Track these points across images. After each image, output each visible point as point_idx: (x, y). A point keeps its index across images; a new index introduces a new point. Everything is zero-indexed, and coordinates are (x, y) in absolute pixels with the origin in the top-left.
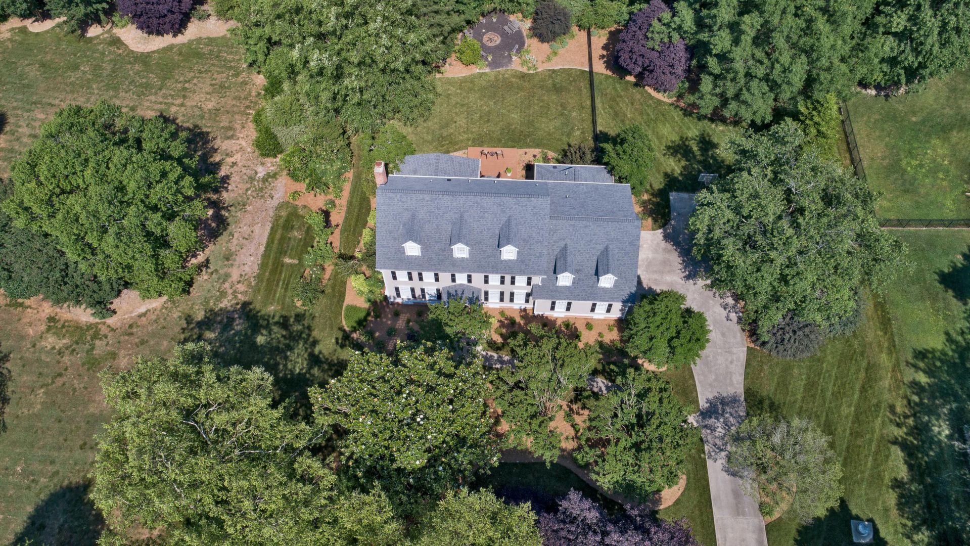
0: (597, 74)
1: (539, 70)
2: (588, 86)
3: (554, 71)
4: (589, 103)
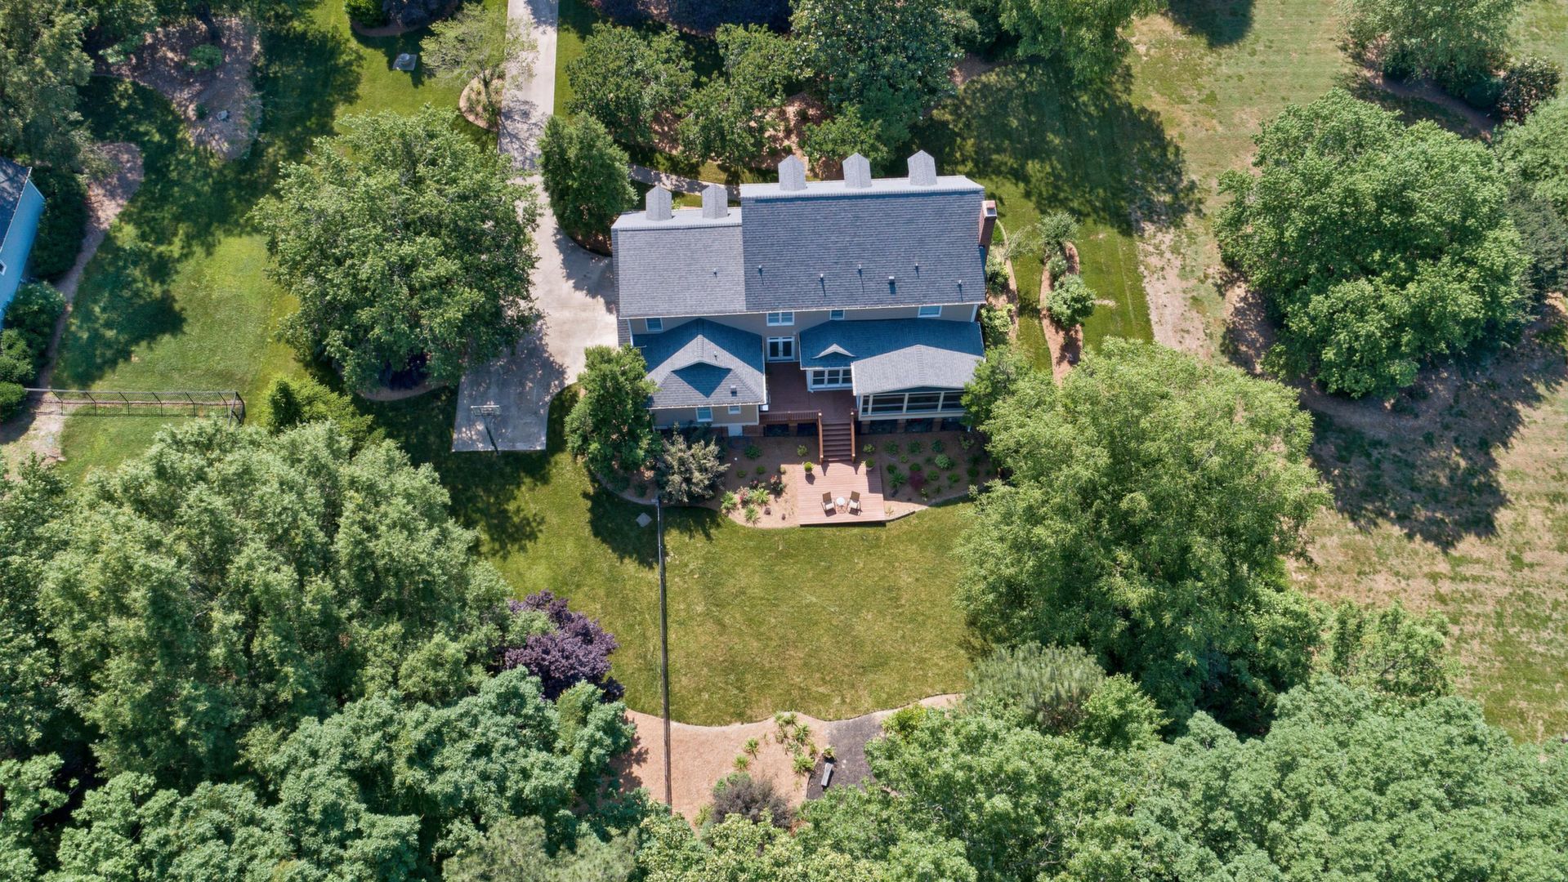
0: (653, 713)
1: (772, 720)
2: (673, 678)
3: (741, 717)
4: (672, 637)
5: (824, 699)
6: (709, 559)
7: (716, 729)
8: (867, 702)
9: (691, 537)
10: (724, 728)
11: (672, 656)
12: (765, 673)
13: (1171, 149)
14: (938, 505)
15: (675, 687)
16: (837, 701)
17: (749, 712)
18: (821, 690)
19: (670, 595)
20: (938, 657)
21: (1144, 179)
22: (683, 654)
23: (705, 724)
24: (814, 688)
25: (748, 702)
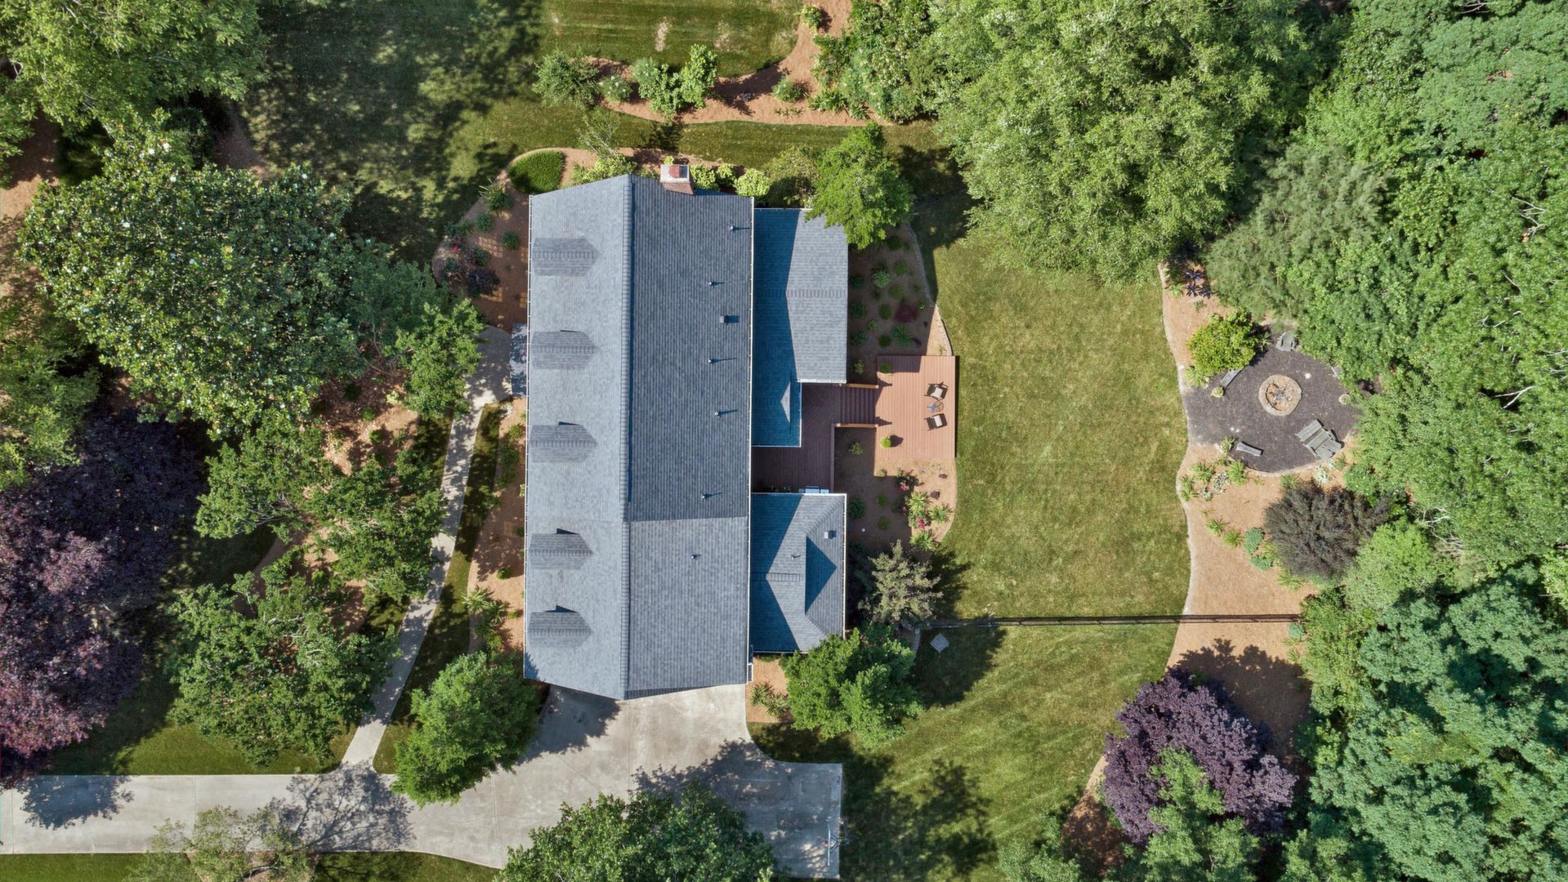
0: (1173, 633)
1: (1185, 504)
2: (1135, 611)
3: (1181, 536)
4: (1087, 611)
5: (1164, 447)
6: (995, 566)
7: (1193, 565)
8: (1169, 399)
9: (965, 587)
10: (1193, 556)
11: (1111, 612)
12: (1131, 509)
14: (935, 291)
15: (1147, 609)
16: (1166, 432)
17: (1176, 529)
18: (1154, 447)
19: (1037, 614)
20: (1121, 317)
22: (1107, 600)
23: (1188, 577)
24: (1152, 456)
25: (1166, 529)
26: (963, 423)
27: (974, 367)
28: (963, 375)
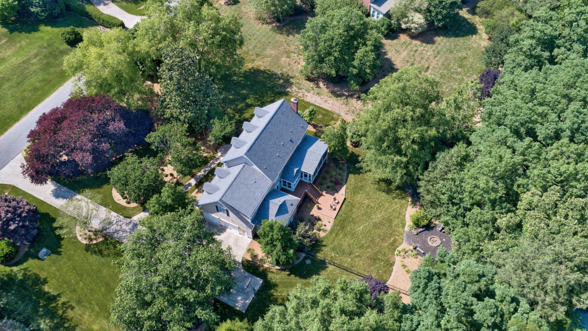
1: (396, 257)
5: (395, 241)
6: (333, 249)
7: (393, 273)
8: (401, 230)
9: (322, 251)
10: (394, 271)
12: (380, 251)
13: (267, 71)
14: (346, 182)
16: (397, 237)
17: (391, 262)
18: (392, 239)
19: (340, 266)
20: (394, 207)
21: (272, 82)
22: (363, 271)
23: (390, 276)
24: (391, 241)
25: (388, 261)
26: (340, 213)
27: (349, 202)
28: (346, 203)
